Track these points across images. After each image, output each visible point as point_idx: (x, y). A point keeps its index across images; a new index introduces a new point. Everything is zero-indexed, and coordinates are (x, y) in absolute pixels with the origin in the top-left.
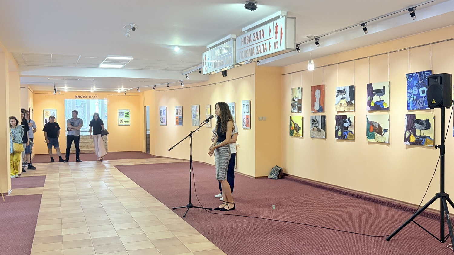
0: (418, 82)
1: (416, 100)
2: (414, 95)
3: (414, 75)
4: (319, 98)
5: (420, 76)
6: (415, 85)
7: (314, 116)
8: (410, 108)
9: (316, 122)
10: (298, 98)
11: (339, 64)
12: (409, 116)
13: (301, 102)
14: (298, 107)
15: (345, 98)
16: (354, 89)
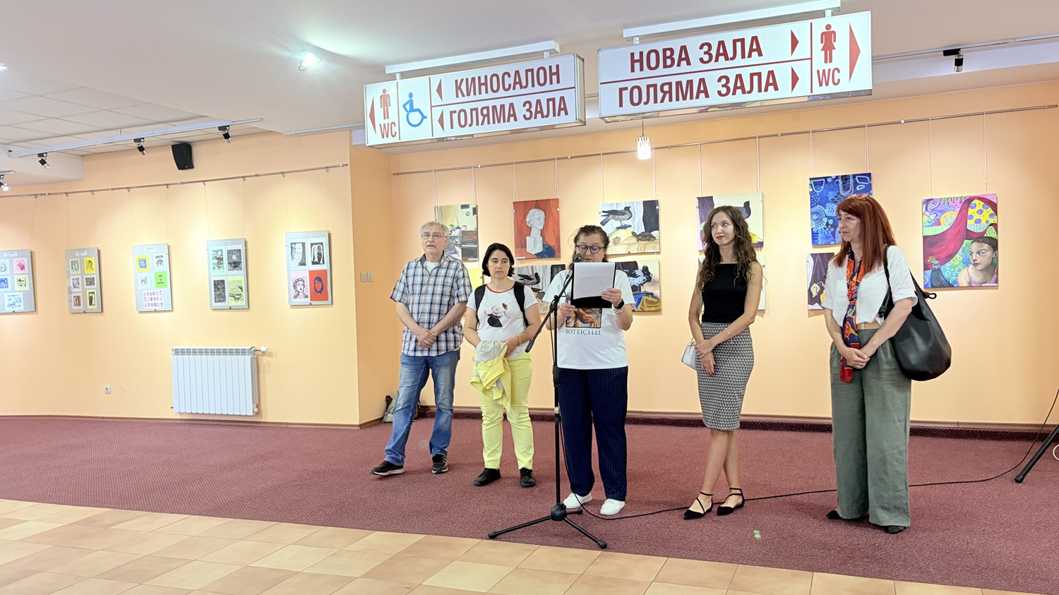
0: (839, 193)
2: (829, 218)
3: (829, 180)
4: (541, 228)
5: (844, 183)
6: (830, 199)
7: (527, 267)
8: (820, 241)
9: (535, 280)
10: (463, 229)
11: (605, 156)
13: (475, 237)
14: (463, 250)
16: (657, 208)
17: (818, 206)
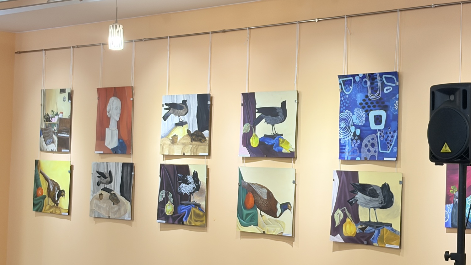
0: (367, 96)
1: (361, 138)
2: (357, 127)
3: (357, 79)
4: (118, 119)
5: (372, 84)
6: (358, 102)
7: (103, 163)
8: (347, 155)
9: (108, 179)
10: (60, 116)
11: (171, 39)
12: (343, 175)
13: (68, 126)
14: (59, 139)
15: (186, 123)
16: (209, 103)
17: (347, 111)
